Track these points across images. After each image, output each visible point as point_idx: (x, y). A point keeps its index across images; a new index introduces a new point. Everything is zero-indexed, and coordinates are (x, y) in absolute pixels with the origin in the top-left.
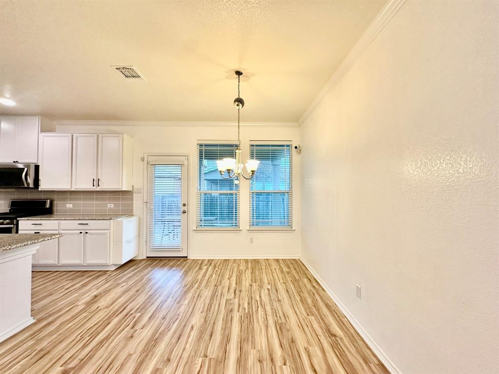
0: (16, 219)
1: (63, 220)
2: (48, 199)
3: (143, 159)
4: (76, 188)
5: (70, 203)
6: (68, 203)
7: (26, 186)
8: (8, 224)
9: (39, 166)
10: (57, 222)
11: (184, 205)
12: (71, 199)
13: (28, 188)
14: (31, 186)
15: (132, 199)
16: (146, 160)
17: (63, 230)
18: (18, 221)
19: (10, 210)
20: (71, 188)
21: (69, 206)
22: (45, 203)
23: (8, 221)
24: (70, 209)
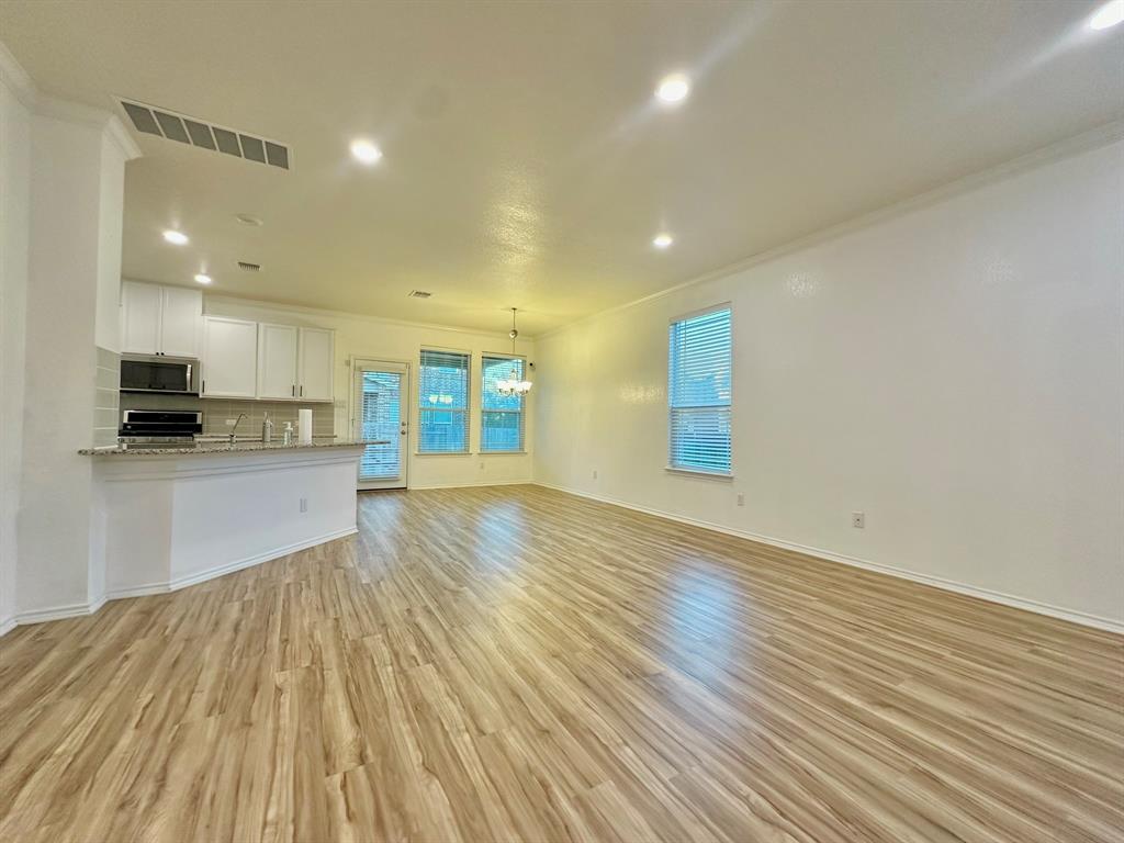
3: (348, 363)
7: (188, 390)
11: (403, 424)
15: (332, 415)
16: (352, 364)
20: (256, 396)
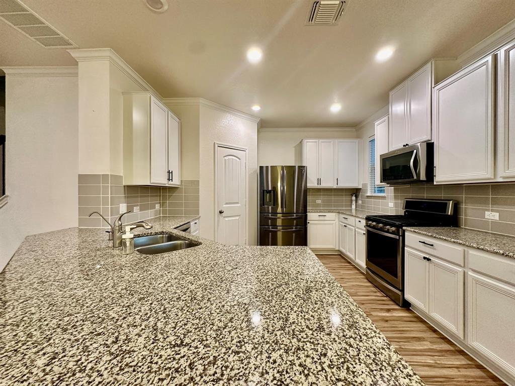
0: (402, 228)
1: (473, 247)
2: (450, 200)
4: (505, 175)
5: (492, 211)
6: (488, 210)
7: (415, 178)
8: (393, 233)
9: (433, 143)
10: (460, 248)
12: (495, 202)
13: (419, 181)
14: (423, 177)
17: (474, 271)
18: (404, 231)
19: (405, 212)
20: (495, 175)
21: (492, 215)
22: (444, 206)
23: (393, 229)
24: (494, 223)
